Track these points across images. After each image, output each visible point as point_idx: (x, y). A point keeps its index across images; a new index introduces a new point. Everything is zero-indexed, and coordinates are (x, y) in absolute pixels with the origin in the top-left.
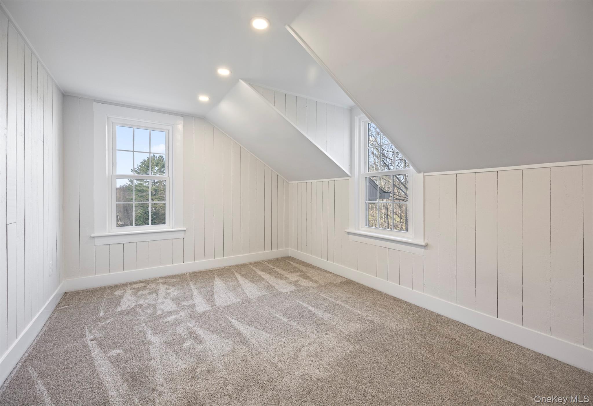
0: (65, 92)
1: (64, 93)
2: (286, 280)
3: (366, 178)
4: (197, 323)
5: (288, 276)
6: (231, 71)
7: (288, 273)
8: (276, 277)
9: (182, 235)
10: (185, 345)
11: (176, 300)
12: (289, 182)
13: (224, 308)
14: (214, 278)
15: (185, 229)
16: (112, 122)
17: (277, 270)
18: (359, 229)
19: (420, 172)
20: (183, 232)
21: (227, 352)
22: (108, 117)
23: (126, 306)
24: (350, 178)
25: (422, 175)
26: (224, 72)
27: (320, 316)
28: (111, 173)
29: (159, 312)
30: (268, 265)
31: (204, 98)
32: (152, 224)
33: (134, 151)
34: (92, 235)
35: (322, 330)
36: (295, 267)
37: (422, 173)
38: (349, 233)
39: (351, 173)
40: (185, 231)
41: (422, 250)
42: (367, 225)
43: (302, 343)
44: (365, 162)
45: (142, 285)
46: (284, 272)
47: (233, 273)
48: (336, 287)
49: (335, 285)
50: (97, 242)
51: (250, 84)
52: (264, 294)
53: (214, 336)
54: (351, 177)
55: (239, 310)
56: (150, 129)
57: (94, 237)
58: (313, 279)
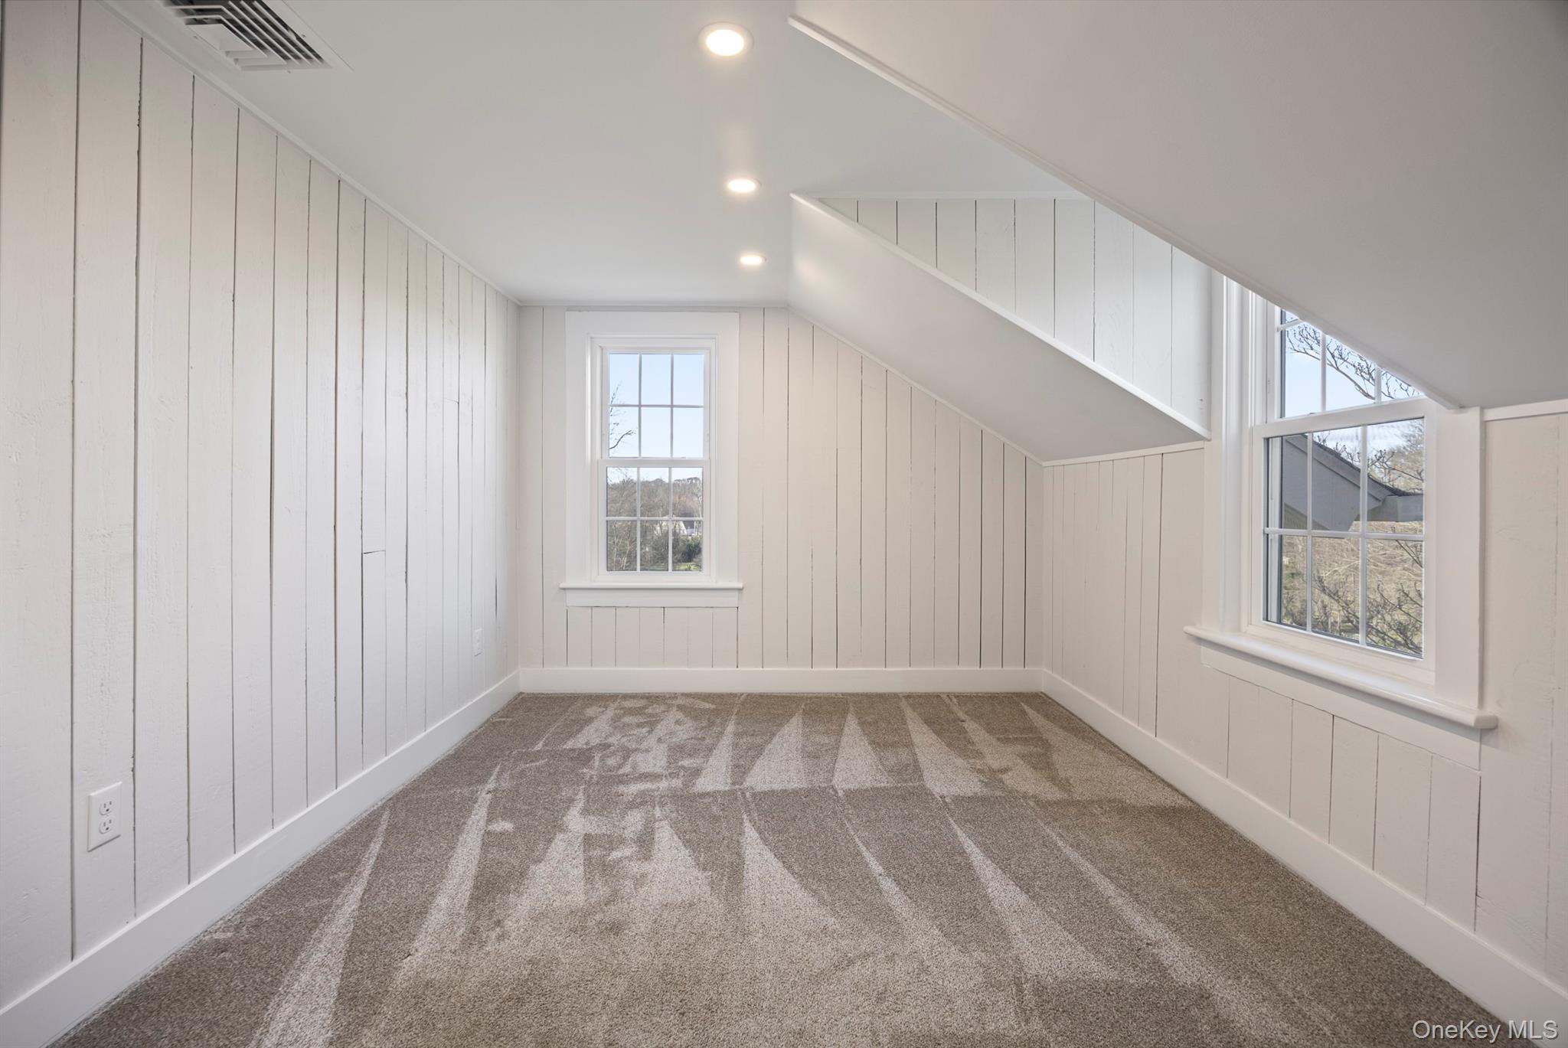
0: (520, 301)
1: (519, 304)
2: (972, 761)
3: (1267, 440)
4: (674, 815)
5: (986, 750)
6: (759, 181)
7: (994, 741)
8: (949, 745)
9: (732, 599)
10: (616, 855)
11: (678, 751)
12: (1045, 464)
13: (754, 795)
14: (791, 716)
15: (740, 585)
16: (600, 347)
17: (971, 726)
18: (1237, 629)
19: (1462, 407)
20: (737, 593)
21: (680, 900)
22: (592, 338)
23: (584, 742)
24: (1206, 442)
25: (1472, 417)
26: (742, 186)
27: (990, 890)
28: (598, 456)
29: (627, 769)
30: (955, 709)
31: (751, 260)
32: (674, 570)
33: (640, 406)
34: (562, 585)
35: (959, 934)
36: (1032, 729)
37: (1474, 409)
38: (1200, 640)
39: (1209, 426)
40: (740, 590)
41: (1472, 745)
42: (1273, 615)
43: (872, 947)
44: (1267, 383)
45: (641, 703)
46: (987, 735)
47: (845, 712)
48: (1121, 818)
49: (1123, 809)
50: (572, 599)
51: (821, 200)
52: (878, 785)
53: (685, 852)
54: (1209, 440)
55: (785, 809)
56: (673, 350)
57: (564, 589)
58: (1062, 774)
